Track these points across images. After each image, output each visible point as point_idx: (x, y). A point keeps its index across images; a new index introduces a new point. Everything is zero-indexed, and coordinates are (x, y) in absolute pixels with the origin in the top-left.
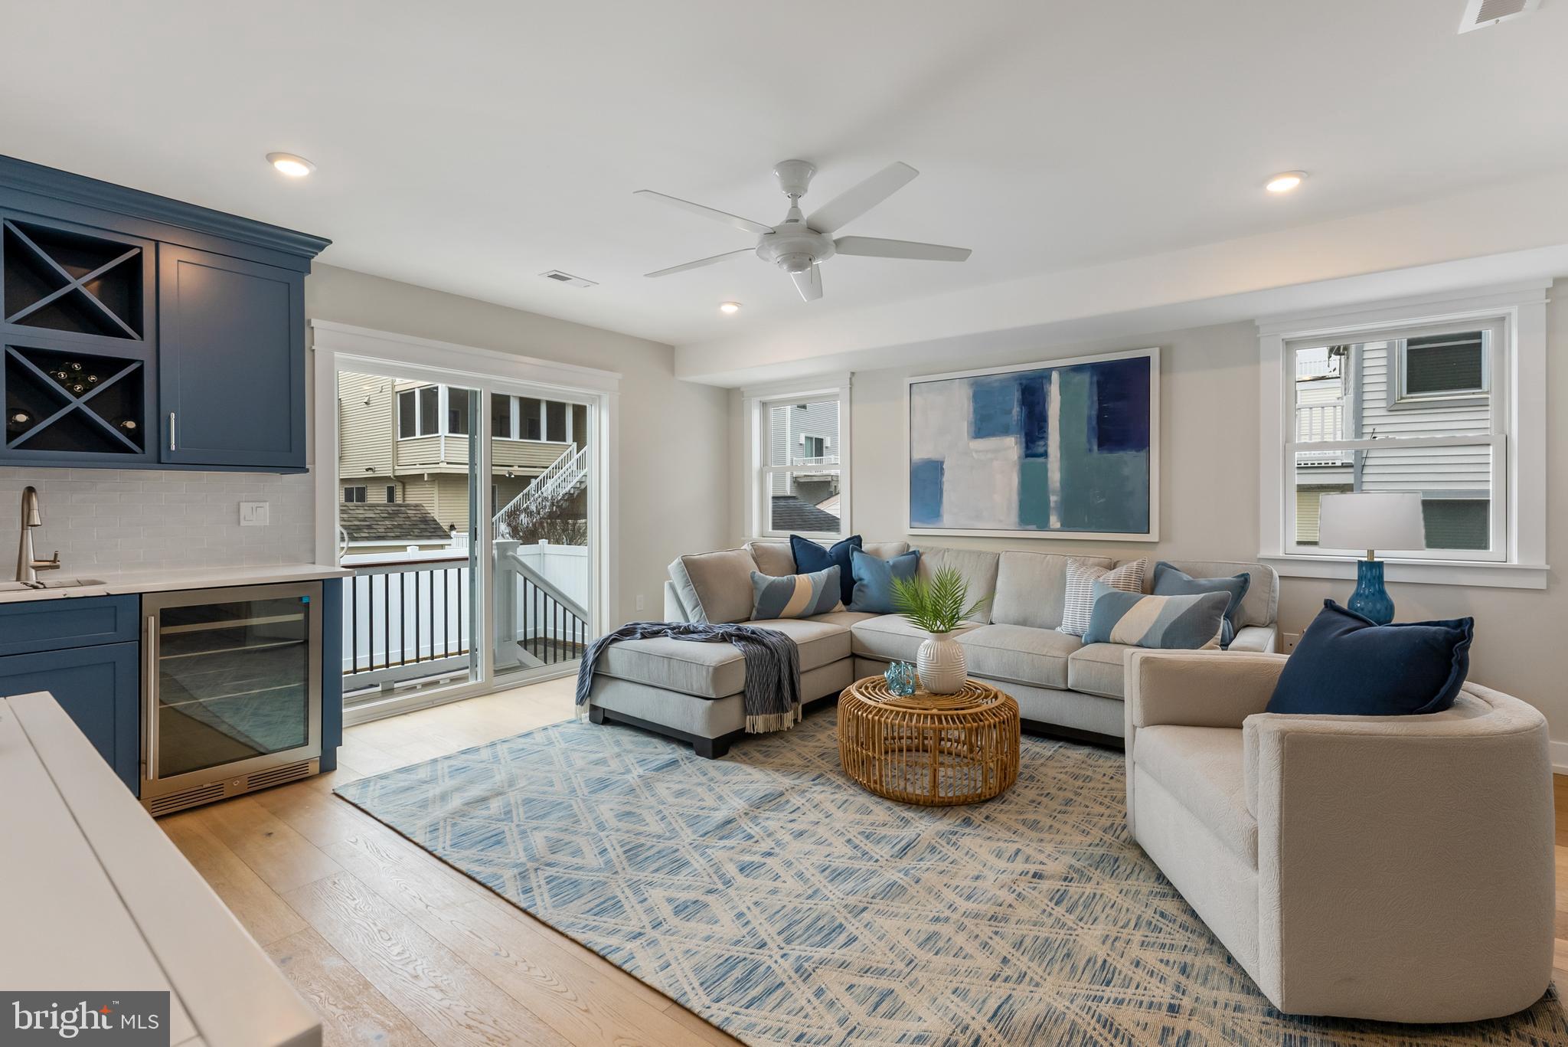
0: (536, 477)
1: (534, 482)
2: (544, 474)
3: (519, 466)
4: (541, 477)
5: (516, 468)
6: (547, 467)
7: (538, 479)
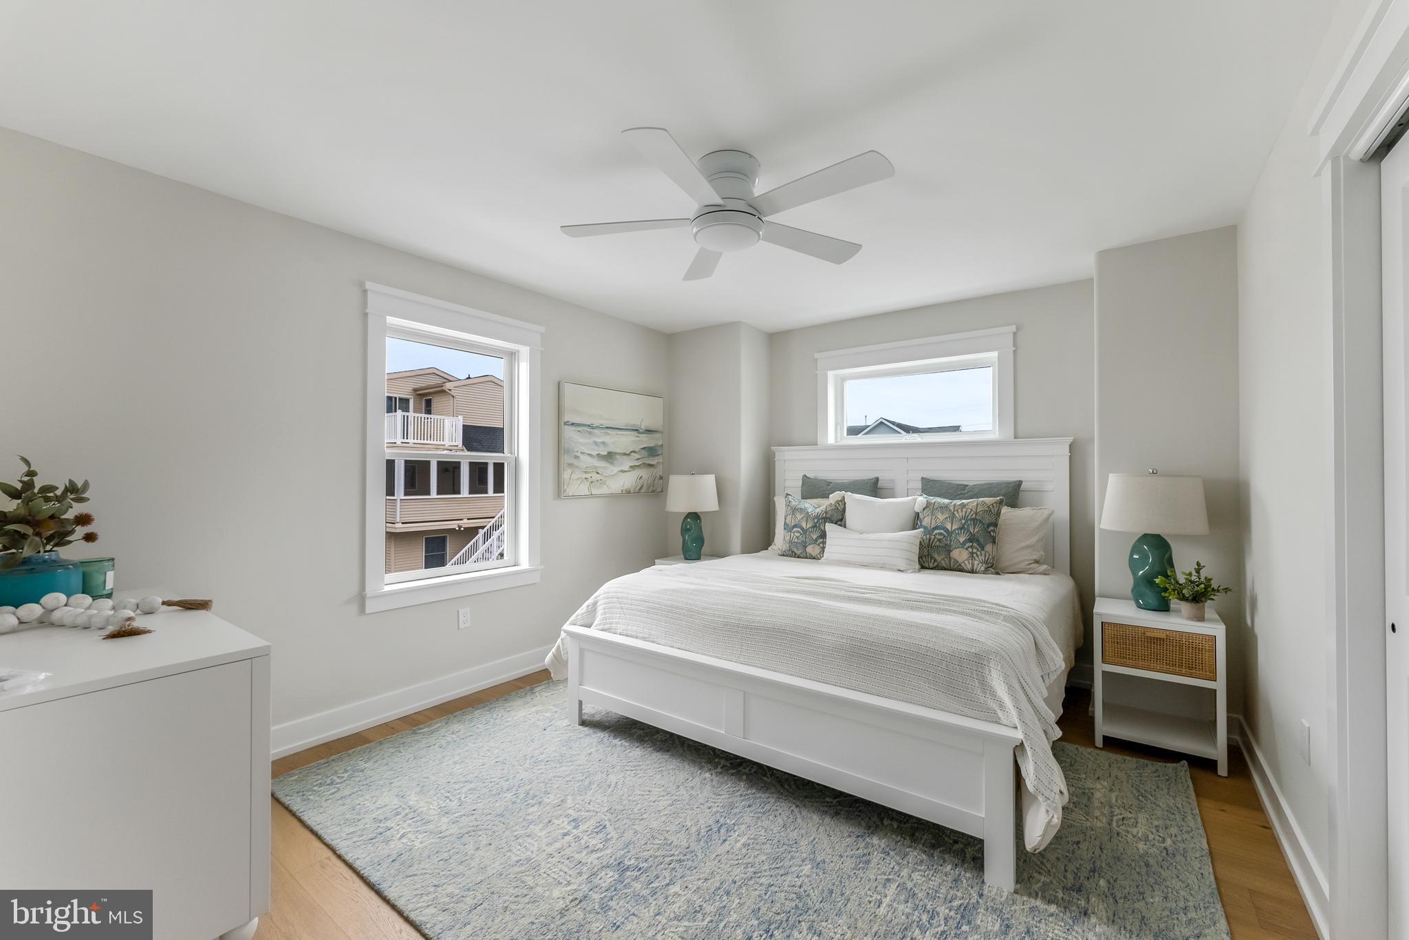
0: (483, 528)
1: (481, 532)
2: (491, 524)
3: (468, 519)
4: (488, 527)
5: (465, 521)
6: (494, 517)
7: (485, 529)
